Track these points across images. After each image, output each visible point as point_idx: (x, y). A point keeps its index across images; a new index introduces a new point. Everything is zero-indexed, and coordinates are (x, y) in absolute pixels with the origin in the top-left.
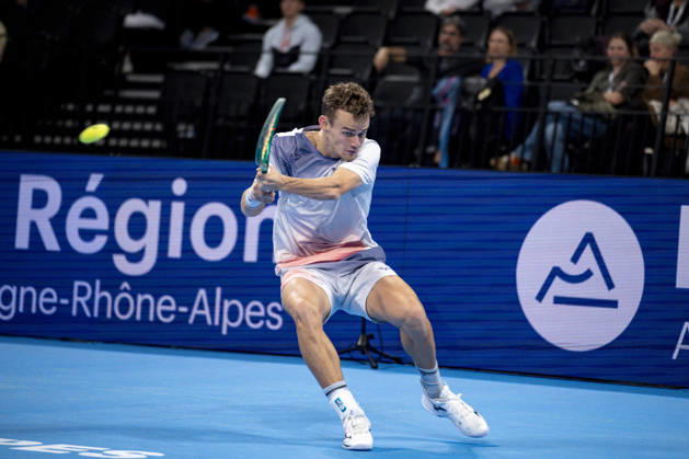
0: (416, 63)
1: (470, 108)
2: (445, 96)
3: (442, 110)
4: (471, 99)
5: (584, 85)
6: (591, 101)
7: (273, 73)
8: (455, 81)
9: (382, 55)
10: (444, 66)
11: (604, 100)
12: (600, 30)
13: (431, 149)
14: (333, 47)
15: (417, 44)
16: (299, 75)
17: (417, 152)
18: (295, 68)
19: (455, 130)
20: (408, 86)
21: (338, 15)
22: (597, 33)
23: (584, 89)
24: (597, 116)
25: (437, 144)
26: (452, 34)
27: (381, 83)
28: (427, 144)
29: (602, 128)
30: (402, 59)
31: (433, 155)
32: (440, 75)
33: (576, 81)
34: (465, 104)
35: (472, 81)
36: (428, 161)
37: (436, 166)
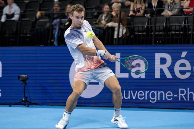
0: (48, 16)
1: (63, 28)
2: (56, 25)
3: (55, 29)
4: (63, 25)
5: (96, 19)
6: (98, 24)
7: (6, 21)
8: (58, 20)
9: (38, 14)
10: (55, 16)
11: (102, 23)
12: (101, 3)
13: (53, 41)
14: (24, 12)
15: (48, 10)
16: (14, 21)
17: (49, 42)
18: (13, 19)
19: (59, 35)
20: (46, 22)
21: (25, 3)
22: (100, 4)
23: (96, 21)
24: (100, 28)
25: (54, 39)
26: (57, 6)
27: (38, 22)
28: (52, 39)
29: (102, 31)
30: (44, 14)
31: (53, 42)
32: (54, 19)
33: (94, 18)
34: (61, 27)
35: (63, 20)
36: (52, 44)
37: (54, 45)
